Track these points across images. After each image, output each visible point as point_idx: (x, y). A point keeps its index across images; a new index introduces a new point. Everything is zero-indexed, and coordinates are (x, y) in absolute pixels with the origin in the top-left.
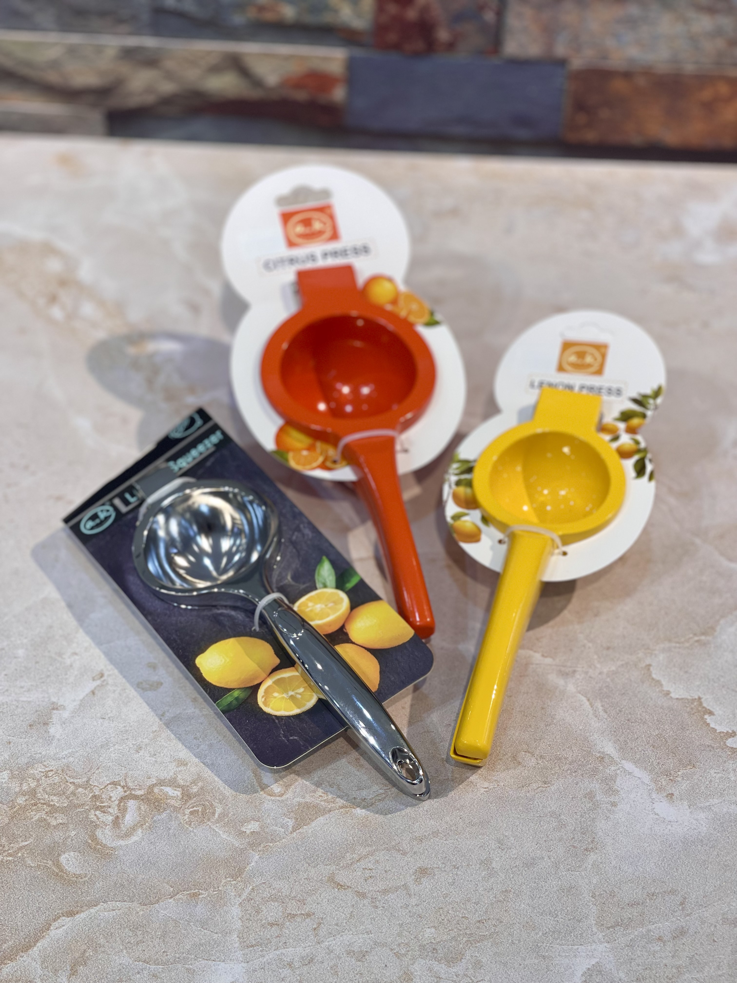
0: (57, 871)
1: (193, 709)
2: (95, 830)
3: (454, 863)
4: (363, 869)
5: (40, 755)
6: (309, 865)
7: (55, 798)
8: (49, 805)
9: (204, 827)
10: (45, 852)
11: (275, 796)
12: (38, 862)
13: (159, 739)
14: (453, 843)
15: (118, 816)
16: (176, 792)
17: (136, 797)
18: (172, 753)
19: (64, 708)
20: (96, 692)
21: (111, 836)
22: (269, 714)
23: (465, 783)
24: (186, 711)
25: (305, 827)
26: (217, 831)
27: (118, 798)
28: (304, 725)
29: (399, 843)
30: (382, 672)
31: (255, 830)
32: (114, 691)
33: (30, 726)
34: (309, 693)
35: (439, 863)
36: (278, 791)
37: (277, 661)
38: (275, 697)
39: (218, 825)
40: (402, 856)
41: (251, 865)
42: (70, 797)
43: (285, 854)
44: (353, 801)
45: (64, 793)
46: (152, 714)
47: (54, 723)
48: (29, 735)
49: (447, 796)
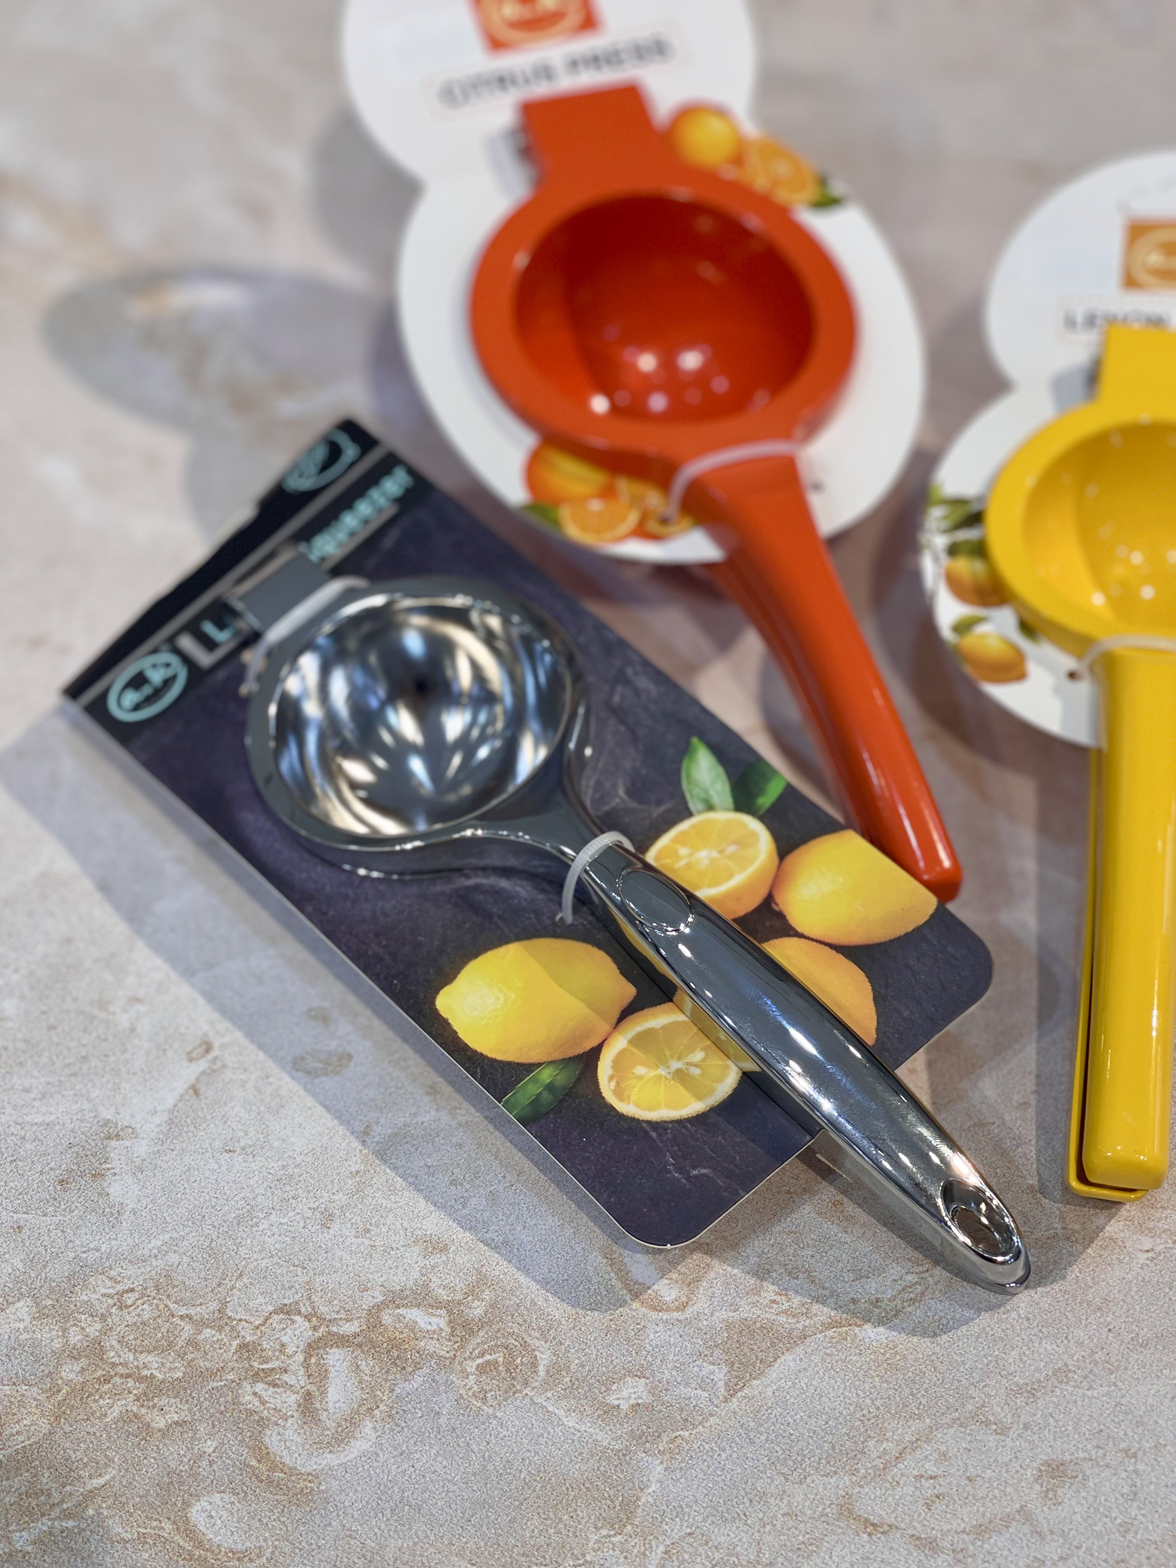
0: (188, 1546)
1: (433, 1113)
2: (260, 1432)
3: (1123, 1445)
4: (915, 1477)
5: (98, 1254)
6: (787, 1479)
7: (150, 1358)
8: (141, 1379)
9: (518, 1403)
10: (151, 1499)
11: (668, 1309)
12: (139, 1526)
13: (369, 1191)
14: (1108, 1394)
15: (309, 1393)
16: (434, 1320)
17: (343, 1341)
18: (406, 1225)
19: (134, 1134)
20: (202, 1089)
21: (303, 1445)
22: (633, 1120)
23: (1098, 1243)
24: (420, 1119)
25: (754, 1382)
26: (550, 1409)
27: (302, 1347)
28: (720, 1138)
29: (983, 1406)
30: (879, 1000)
31: (640, 1401)
32: (244, 1083)
33: (61, 1182)
34: (717, 1061)
35: (1089, 1447)
36: (673, 1297)
37: (629, 991)
38: (640, 1078)
39: (549, 1394)
40: (998, 1437)
41: (650, 1490)
42: (185, 1354)
43: (724, 1456)
44: (852, 1307)
45: (171, 1345)
46: (341, 1130)
47: (117, 1171)
48: (63, 1207)
49: (1065, 1277)
